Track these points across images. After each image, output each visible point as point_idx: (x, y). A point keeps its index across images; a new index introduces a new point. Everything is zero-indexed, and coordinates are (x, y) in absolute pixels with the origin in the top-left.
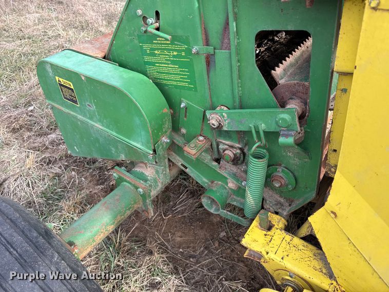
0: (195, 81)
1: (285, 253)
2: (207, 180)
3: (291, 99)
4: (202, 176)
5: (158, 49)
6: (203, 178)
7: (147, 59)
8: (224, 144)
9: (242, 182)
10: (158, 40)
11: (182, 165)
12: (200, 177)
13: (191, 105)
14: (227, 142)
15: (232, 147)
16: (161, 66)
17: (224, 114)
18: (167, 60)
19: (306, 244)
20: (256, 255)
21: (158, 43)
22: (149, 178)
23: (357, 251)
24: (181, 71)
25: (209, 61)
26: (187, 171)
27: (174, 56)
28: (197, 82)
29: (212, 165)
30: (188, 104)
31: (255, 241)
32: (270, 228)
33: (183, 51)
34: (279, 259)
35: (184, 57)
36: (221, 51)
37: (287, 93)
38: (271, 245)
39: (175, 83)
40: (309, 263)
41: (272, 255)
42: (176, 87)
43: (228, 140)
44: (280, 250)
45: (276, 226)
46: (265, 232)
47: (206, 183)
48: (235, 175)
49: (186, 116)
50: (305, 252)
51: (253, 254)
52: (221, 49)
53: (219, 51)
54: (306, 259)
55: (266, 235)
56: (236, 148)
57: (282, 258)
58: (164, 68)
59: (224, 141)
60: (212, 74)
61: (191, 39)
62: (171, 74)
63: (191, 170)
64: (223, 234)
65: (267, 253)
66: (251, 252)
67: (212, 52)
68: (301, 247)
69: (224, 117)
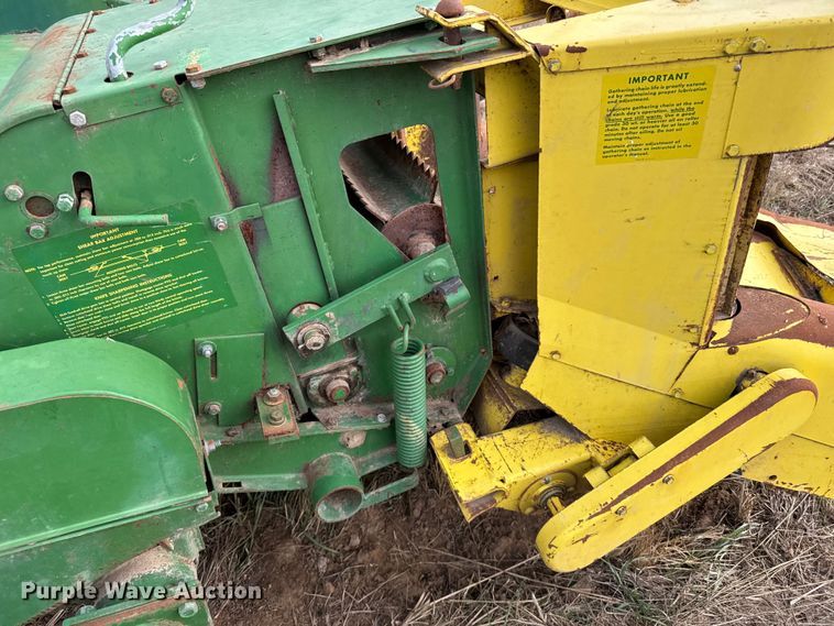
0: (228, 287)
1: (518, 460)
2: (292, 472)
3: (412, 236)
4: (277, 476)
5: (97, 261)
6: (282, 476)
7: (56, 298)
8: (318, 375)
9: (375, 419)
10: (93, 240)
11: (224, 485)
12: (275, 479)
13: (226, 340)
14: (325, 368)
15: (337, 370)
16: (117, 295)
17: (327, 314)
18: (129, 275)
19: (520, 429)
20: (483, 502)
21: (95, 247)
22: (169, 573)
23: (601, 378)
24: (180, 282)
25: (252, 233)
26: (246, 487)
27: (154, 257)
28: (232, 285)
29: (310, 430)
30: (217, 341)
31: (472, 482)
32: (468, 450)
33: (181, 236)
34: (522, 473)
35: (185, 249)
36: (276, 205)
37: (403, 231)
38: (493, 466)
39: (169, 314)
40: (547, 447)
41: (510, 479)
42: (172, 322)
43: (325, 363)
44: (510, 461)
45: (470, 440)
46: (469, 460)
47: (295, 480)
48: (356, 417)
49: (215, 373)
50: (530, 438)
51: (477, 505)
52: (273, 202)
53: (270, 206)
54: (541, 446)
55: (474, 462)
56: (345, 367)
57: (523, 469)
58: (125, 295)
59: (317, 371)
60: (262, 254)
61: (199, 204)
62: (152, 299)
63: (250, 480)
64: (323, 564)
65: (503, 481)
66: (472, 506)
67: (257, 214)
68: (521, 438)
69: (327, 319)
